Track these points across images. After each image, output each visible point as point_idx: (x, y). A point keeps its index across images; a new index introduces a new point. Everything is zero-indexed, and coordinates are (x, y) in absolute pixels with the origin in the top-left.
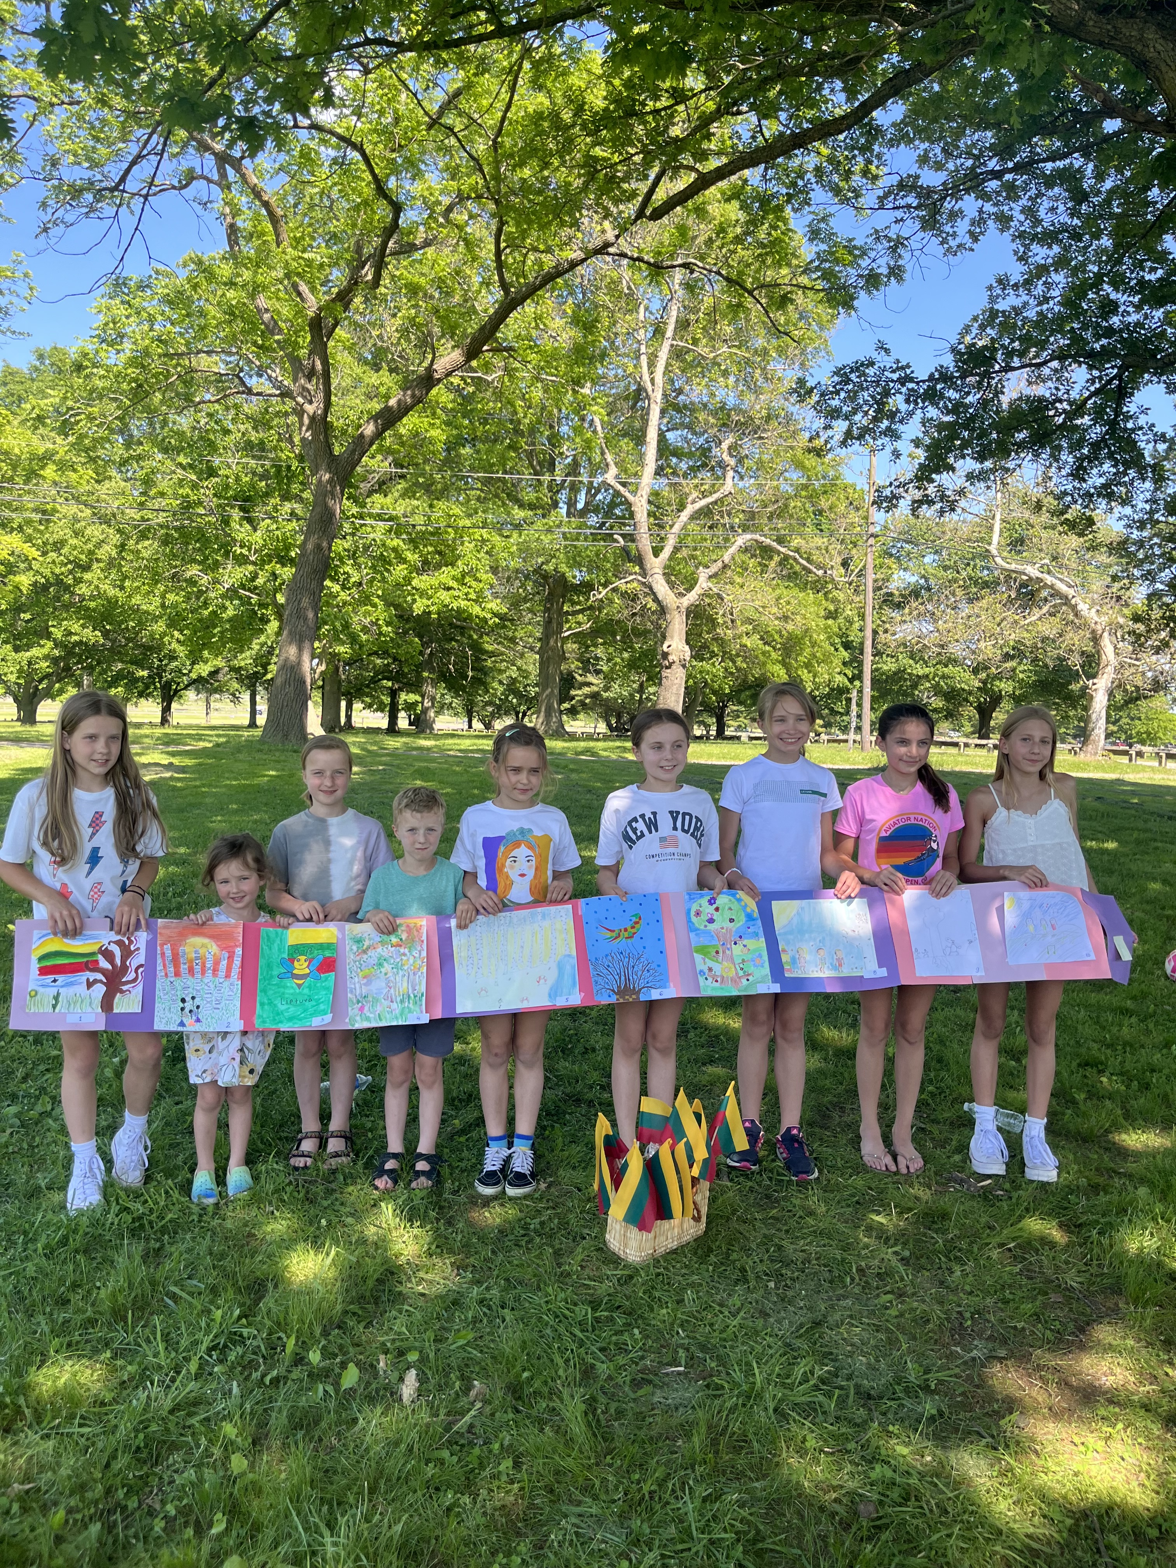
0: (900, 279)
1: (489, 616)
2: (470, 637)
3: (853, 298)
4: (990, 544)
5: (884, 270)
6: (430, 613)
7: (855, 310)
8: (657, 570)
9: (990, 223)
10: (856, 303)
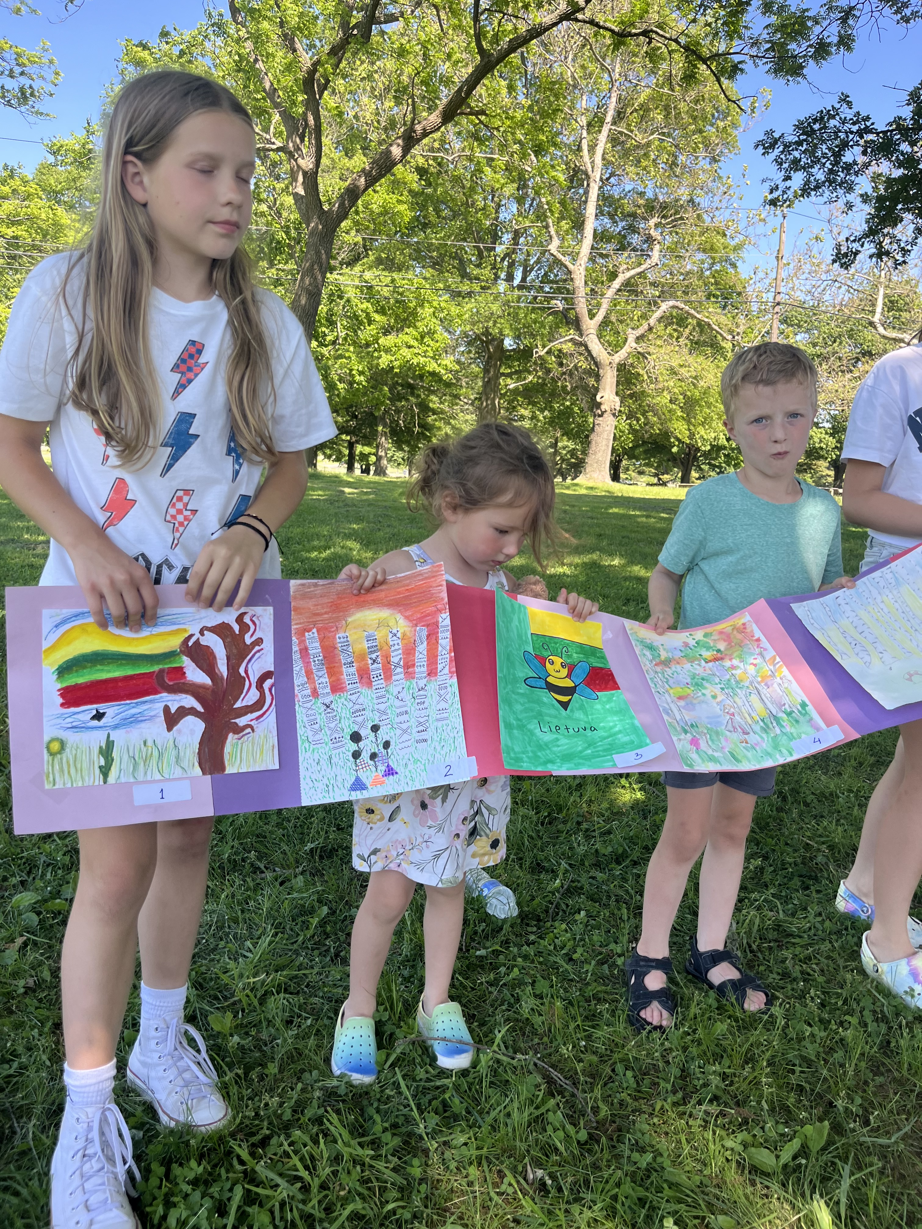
0: (849, 49)
1: (443, 372)
2: (418, 396)
3: (801, 67)
5: (835, 39)
6: (393, 368)
7: (804, 76)
8: (592, 331)
10: (805, 71)
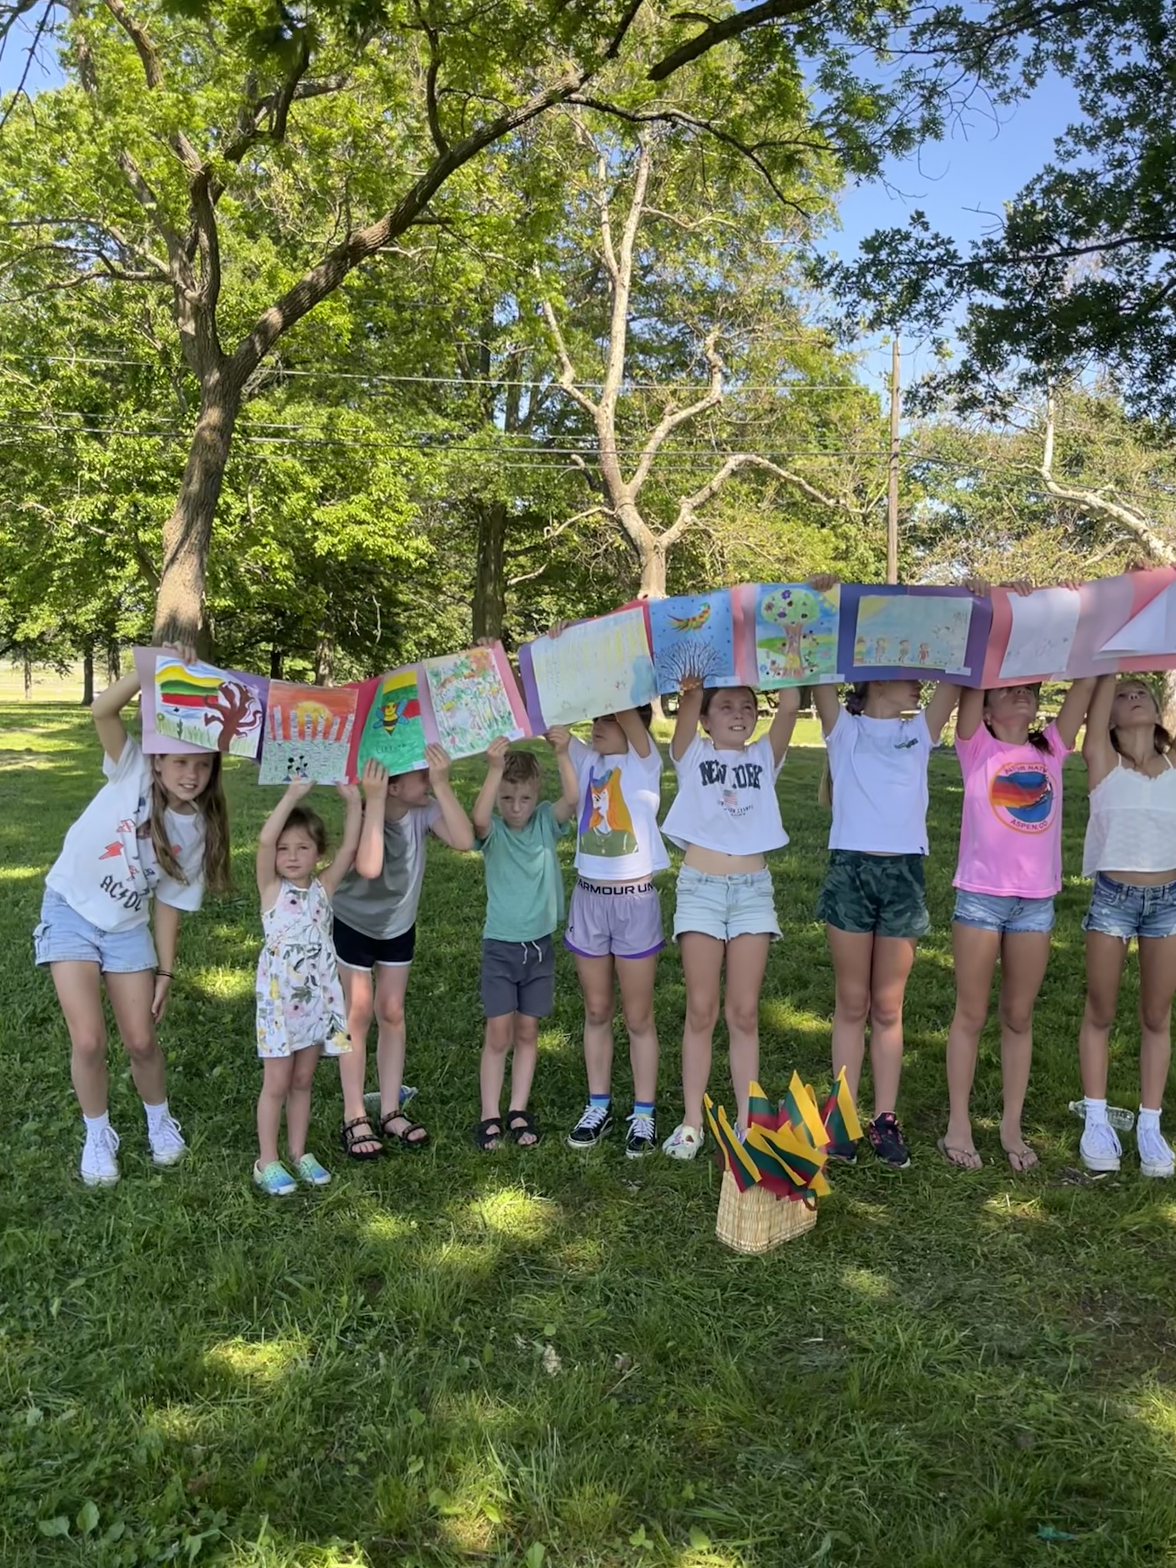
0: (937, 136)
2: (381, 585)
3: (876, 160)
4: (1040, 466)
5: (916, 125)
6: (337, 553)
7: (881, 175)
8: (628, 499)
9: (1049, 64)
10: (880, 166)
